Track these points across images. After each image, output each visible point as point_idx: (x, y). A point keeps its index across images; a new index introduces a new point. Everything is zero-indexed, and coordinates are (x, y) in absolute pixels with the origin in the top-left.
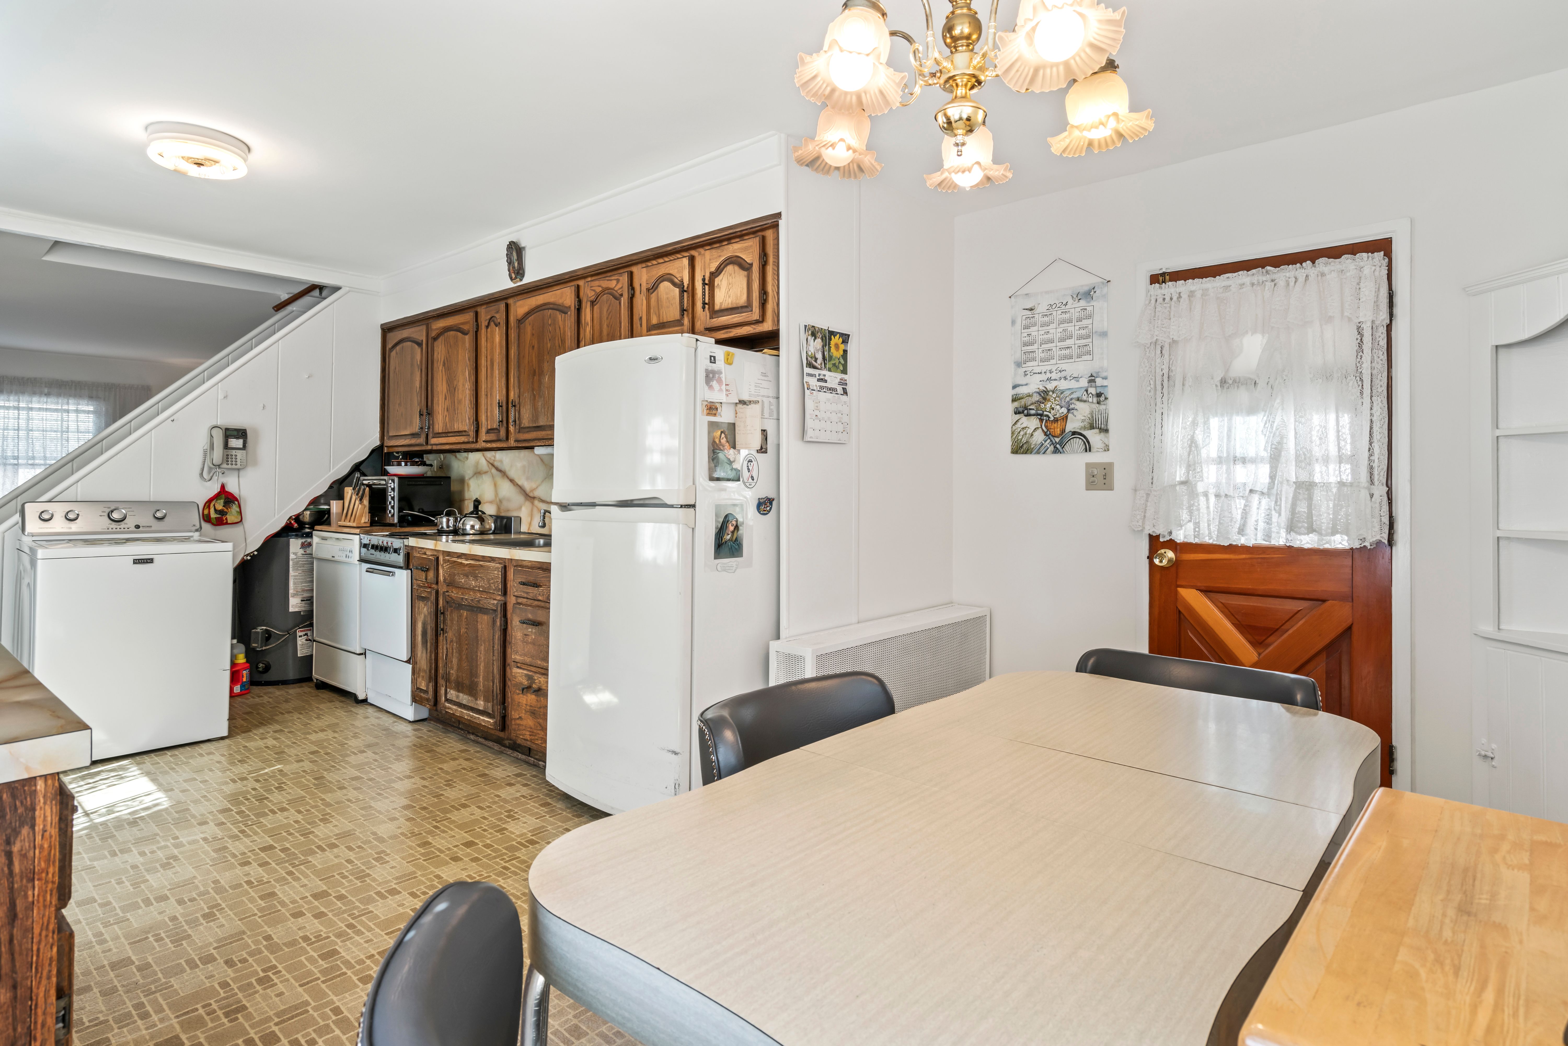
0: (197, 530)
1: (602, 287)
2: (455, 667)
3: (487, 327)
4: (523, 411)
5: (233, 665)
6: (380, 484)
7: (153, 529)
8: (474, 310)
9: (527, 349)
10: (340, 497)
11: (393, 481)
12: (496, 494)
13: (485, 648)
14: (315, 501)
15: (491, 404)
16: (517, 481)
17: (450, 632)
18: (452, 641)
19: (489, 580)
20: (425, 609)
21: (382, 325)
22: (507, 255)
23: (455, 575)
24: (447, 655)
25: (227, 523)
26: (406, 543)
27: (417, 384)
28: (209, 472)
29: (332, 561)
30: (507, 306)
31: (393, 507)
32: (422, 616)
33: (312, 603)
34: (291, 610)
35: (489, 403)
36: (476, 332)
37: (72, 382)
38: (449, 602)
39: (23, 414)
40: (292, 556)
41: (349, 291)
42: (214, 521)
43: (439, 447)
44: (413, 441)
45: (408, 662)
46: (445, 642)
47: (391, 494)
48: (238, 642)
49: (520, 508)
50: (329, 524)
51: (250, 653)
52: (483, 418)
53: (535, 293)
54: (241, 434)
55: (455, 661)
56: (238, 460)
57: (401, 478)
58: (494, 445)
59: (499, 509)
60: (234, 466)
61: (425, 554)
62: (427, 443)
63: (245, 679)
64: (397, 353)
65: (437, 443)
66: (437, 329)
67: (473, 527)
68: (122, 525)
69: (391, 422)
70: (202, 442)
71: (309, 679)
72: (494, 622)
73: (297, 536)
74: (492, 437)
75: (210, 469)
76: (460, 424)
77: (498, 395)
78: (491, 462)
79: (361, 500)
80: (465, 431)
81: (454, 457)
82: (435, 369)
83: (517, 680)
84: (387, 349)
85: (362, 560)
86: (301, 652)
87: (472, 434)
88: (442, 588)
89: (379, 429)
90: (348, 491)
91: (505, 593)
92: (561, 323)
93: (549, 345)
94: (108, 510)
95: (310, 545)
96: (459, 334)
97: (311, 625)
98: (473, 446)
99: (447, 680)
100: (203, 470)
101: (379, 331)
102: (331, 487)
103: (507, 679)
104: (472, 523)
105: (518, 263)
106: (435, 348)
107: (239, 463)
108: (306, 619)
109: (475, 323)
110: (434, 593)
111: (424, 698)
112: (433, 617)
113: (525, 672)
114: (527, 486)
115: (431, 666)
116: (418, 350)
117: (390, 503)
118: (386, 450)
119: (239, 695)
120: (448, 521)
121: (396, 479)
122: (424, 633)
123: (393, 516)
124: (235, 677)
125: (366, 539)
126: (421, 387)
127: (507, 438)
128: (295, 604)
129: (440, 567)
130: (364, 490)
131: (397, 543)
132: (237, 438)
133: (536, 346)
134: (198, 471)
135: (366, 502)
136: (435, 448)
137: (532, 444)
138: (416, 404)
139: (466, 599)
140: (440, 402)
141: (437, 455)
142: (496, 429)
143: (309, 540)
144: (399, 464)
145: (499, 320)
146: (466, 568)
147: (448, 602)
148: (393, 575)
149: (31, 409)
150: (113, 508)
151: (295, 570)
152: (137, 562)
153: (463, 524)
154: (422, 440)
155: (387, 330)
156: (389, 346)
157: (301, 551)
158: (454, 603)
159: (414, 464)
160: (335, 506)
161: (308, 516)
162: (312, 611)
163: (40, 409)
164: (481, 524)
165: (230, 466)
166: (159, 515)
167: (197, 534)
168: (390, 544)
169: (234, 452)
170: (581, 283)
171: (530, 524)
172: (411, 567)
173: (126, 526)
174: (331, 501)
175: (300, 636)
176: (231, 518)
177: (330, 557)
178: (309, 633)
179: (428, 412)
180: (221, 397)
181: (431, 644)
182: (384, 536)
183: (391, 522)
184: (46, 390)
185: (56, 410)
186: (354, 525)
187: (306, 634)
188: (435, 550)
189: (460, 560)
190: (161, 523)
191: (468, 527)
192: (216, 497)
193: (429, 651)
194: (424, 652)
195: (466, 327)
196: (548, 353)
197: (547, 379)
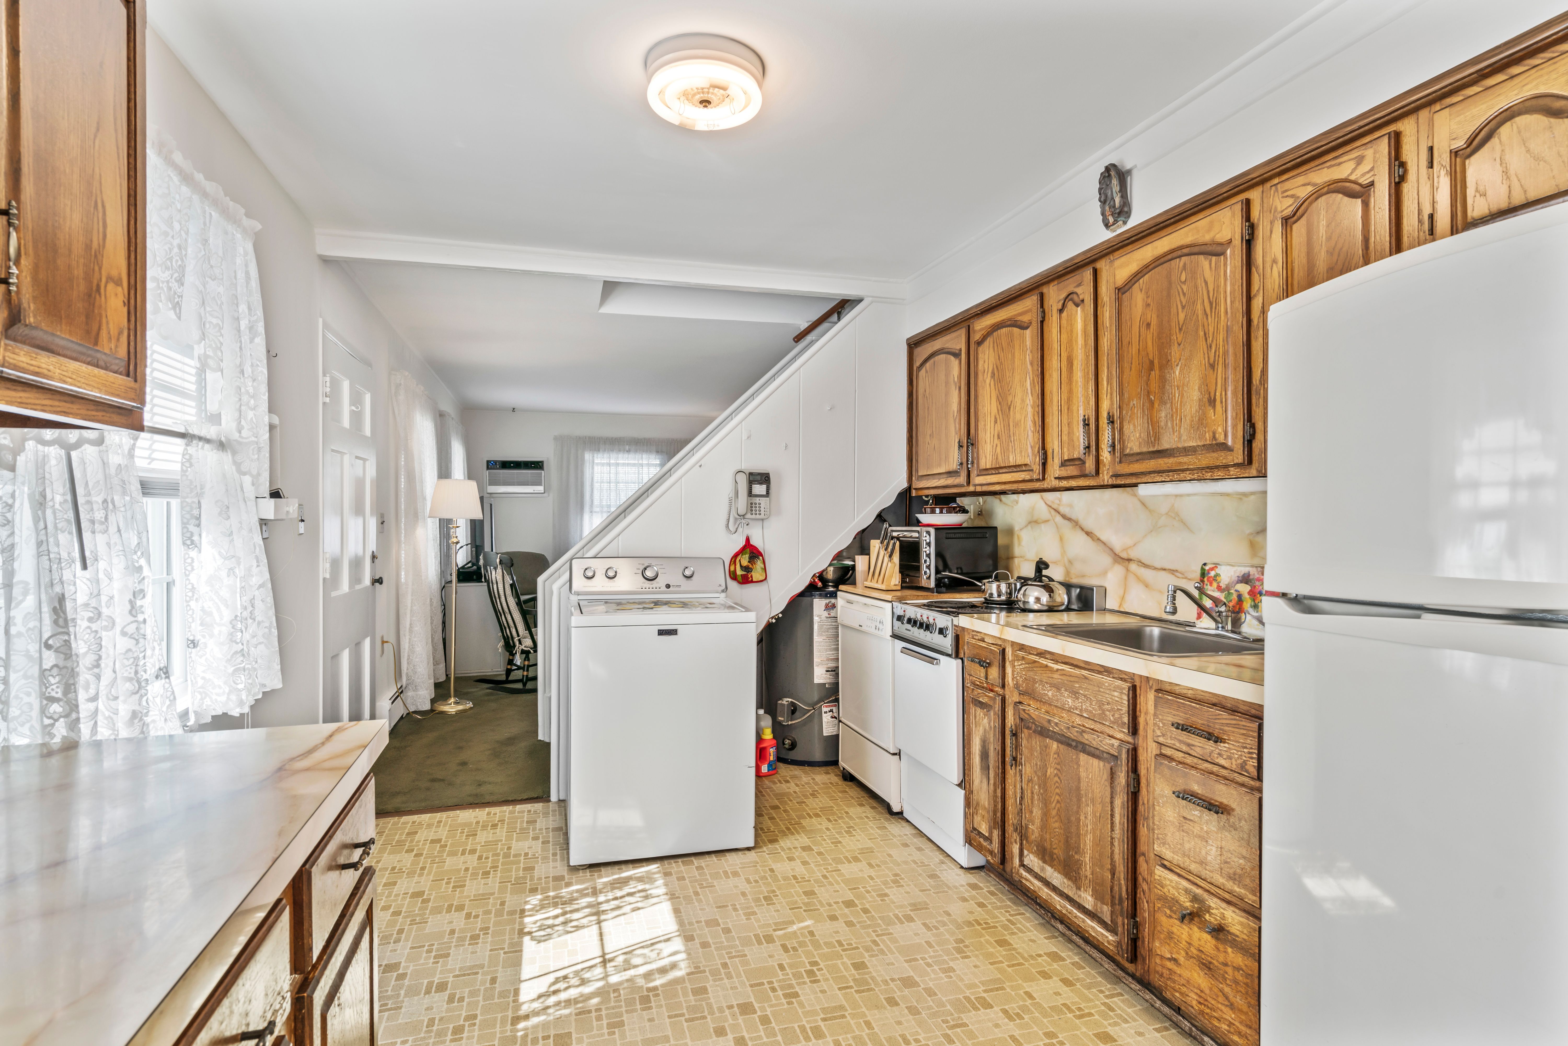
0: (723, 591)
1: (1314, 185)
2: (1038, 822)
3: (1061, 311)
4: (1128, 428)
5: (759, 740)
6: (911, 537)
7: (682, 589)
8: (1037, 292)
9: (1136, 329)
10: (864, 550)
11: (928, 533)
12: (1064, 552)
13: (1094, 813)
14: (839, 556)
15: (1069, 424)
16: (1098, 534)
17: (1028, 765)
18: (1030, 780)
19: (1101, 704)
20: (986, 721)
21: (908, 340)
22: (1100, 189)
23: (1035, 682)
24: (1022, 798)
25: (752, 582)
26: (955, 623)
27: (955, 407)
28: (735, 523)
29: (858, 630)
30: (1095, 272)
31: (929, 567)
32: (981, 729)
33: (837, 674)
34: (817, 680)
35: (1065, 421)
36: (1042, 322)
37: (645, 439)
38: (1023, 722)
39: (613, 469)
40: (816, 619)
41: (872, 302)
42: (740, 579)
43: (985, 489)
44: (950, 481)
45: (959, 785)
46: (1018, 778)
47: (925, 550)
48: (765, 712)
49: (1104, 573)
50: (854, 583)
51: (777, 727)
52: (1053, 444)
53: (1150, 239)
54: (764, 478)
55: (1037, 813)
56: (762, 509)
57: (939, 529)
58: (1073, 483)
59: (1068, 573)
60: (758, 516)
61: (983, 640)
62: (968, 483)
63: (772, 758)
64: (927, 372)
65: (984, 482)
66: (982, 329)
67: (1038, 600)
68: (654, 584)
69: (921, 459)
70: (727, 490)
71: (835, 763)
72: (1112, 775)
73: (821, 596)
74: (1071, 470)
75: (736, 519)
76: (1018, 456)
77: (1082, 408)
78: (1055, 506)
79: (890, 556)
80: (1026, 465)
81: (998, 501)
82: (979, 384)
83: (1165, 890)
84: (915, 368)
85: (895, 636)
86: (828, 729)
87: (1037, 468)
88: (1013, 697)
89: (906, 468)
90: (875, 545)
91: (1134, 729)
92: (1208, 274)
93: (1182, 316)
94: (642, 567)
95: (834, 606)
96: (1016, 330)
97: (837, 700)
98: (1037, 485)
99: (1023, 835)
100: (728, 520)
101: (905, 348)
102: (855, 538)
103: (1140, 879)
104: (1036, 594)
105: (1122, 197)
106: (980, 356)
107: (762, 512)
108: (832, 693)
109: (1040, 310)
110: (998, 700)
111: (986, 847)
112: (998, 735)
113: (1185, 883)
114: (1117, 542)
115: (995, 806)
116: (954, 362)
117: (925, 561)
118: (914, 494)
119: (766, 776)
120: (999, 587)
121: (932, 531)
122: (985, 755)
123: (929, 578)
124: (761, 754)
125: (899, 609)
126: (959, 410)
127: (1097, 472)
128: (820, 676)
129: (1007, 664)
130: (894, 544)
131: (942, 620)
132: (761, 484)
133: (1154, 323)
134: (724, 522)
135: (896, 558)
136: (979, 489)
137: (1134, 480)
138: (954, 432)
139: (1056, 724)
140: (988, 427)
141: (975, 498)
142: (1079, 459)
143: (833, 601)
144: (933, 512)
145: (1081, 297)
146: (1056, 676)
147: (1022, 720)
148: (937, 664)
149: (617, 464)
150: (646, 565)
151: (820, 635)
152: (661, 633)
153: (1024, 595)
154: (962, 479)
155: (914, 344)
156: (917, 364)
157: (825, 614)
158: (1033, 723)
159: (952, 510)
160: (861, 562)
161: (831, 573)
162: (837, 684)
163: (624, 464)
164: (1050, 596)
165: (754, 516)
166: (687, 573)
167: (723, 595)
168: (931, 621)
169: (757, 500)
170: (1254, 195)
171: (1123, 598)
172: (962, 655)
173: (658, 586)
174: (857, 557)
175: (825, 712)
176: (756, 575)
177: (857, 627)
178: (835, 709)
179: (970, 442)
180: (744, 437)
181: (996, 774)
182: (919, 606)
183: (926, 585)
184: (627, 447)
185: (634, 465)
186: (883, 587)
187: (831, 711)
188: (1000, 638)
189: (1043, 661)
190: (689, 582)
191: (1031, 600)
192: (742, 551)
193: (992, 782)
194: (985, 781)
195: (1025, 319)
196: (1180, 329)
197: (1177, 373)
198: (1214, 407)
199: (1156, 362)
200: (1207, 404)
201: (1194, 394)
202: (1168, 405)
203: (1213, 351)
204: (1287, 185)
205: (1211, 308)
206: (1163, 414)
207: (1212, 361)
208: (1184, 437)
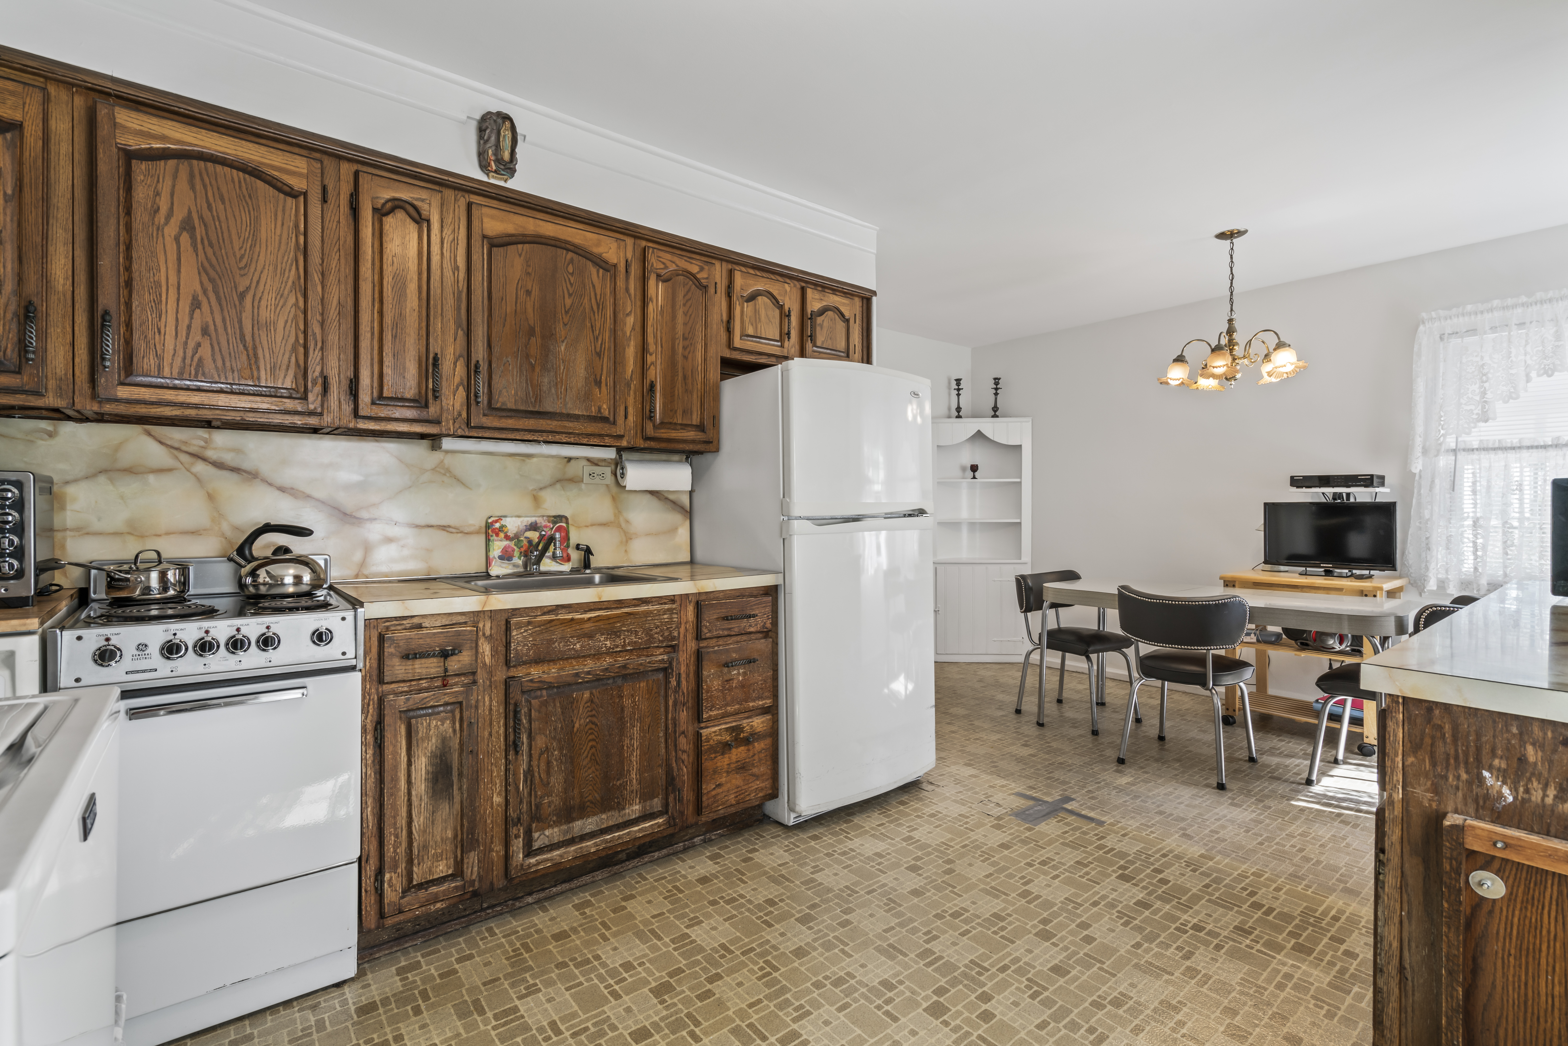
1: (677, 266)
3: (380, 212)
15: (396, 356)
23: (551, 642)
26: (364, 615)
31: (16, 555)
32: (432, 743)
80: (286, 389)
92: (596, 280)
99: (533, 819)
105: (510, 154)
111: (446, 891)
115: (474, 820)
117: (8, 543)
122: (441, 773)
133: (535, 294)
139: (588, 673)
147: (526, 692)
158: (548, 687)
181: (475, 781)
193: (462, 798)
194: (444, 807)
196: (567, 312)
197: (563, 348)
198: (600, 388)
199: (538, 329)
200: (593, 383)
201: (580, 371)
202: (552, 374)
203: (600, 342)
204: (661, 254)
205: (598, 308)
206: (546, 380)
207: (598, 350)
208: (569, 405)
